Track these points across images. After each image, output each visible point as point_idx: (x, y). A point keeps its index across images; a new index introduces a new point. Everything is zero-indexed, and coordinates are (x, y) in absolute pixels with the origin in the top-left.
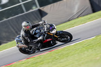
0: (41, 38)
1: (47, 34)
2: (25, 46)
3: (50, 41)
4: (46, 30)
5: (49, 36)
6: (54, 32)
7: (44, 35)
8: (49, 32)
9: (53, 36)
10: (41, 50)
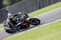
0: (20, 23)
1: (24, 20)
2: (9, 28)
3: (26, 25)
4: (23, 18)
5: (25, 22)
6: (28, 19)
7: (22, 22)
8: (25, 19)
9: (28, 21)
10: (20, 30)
